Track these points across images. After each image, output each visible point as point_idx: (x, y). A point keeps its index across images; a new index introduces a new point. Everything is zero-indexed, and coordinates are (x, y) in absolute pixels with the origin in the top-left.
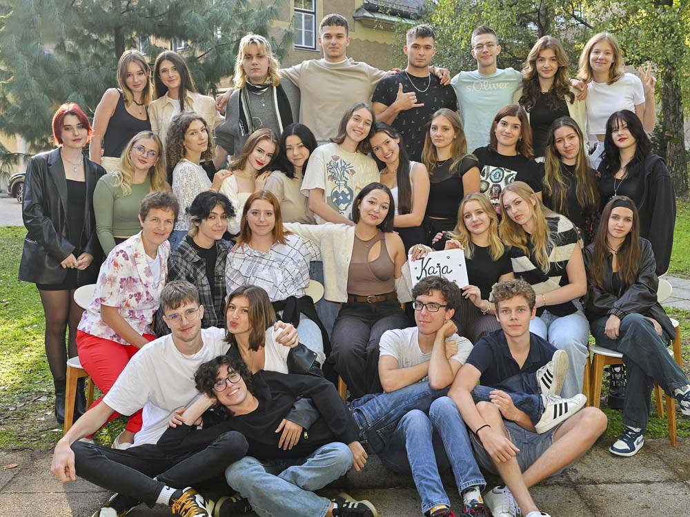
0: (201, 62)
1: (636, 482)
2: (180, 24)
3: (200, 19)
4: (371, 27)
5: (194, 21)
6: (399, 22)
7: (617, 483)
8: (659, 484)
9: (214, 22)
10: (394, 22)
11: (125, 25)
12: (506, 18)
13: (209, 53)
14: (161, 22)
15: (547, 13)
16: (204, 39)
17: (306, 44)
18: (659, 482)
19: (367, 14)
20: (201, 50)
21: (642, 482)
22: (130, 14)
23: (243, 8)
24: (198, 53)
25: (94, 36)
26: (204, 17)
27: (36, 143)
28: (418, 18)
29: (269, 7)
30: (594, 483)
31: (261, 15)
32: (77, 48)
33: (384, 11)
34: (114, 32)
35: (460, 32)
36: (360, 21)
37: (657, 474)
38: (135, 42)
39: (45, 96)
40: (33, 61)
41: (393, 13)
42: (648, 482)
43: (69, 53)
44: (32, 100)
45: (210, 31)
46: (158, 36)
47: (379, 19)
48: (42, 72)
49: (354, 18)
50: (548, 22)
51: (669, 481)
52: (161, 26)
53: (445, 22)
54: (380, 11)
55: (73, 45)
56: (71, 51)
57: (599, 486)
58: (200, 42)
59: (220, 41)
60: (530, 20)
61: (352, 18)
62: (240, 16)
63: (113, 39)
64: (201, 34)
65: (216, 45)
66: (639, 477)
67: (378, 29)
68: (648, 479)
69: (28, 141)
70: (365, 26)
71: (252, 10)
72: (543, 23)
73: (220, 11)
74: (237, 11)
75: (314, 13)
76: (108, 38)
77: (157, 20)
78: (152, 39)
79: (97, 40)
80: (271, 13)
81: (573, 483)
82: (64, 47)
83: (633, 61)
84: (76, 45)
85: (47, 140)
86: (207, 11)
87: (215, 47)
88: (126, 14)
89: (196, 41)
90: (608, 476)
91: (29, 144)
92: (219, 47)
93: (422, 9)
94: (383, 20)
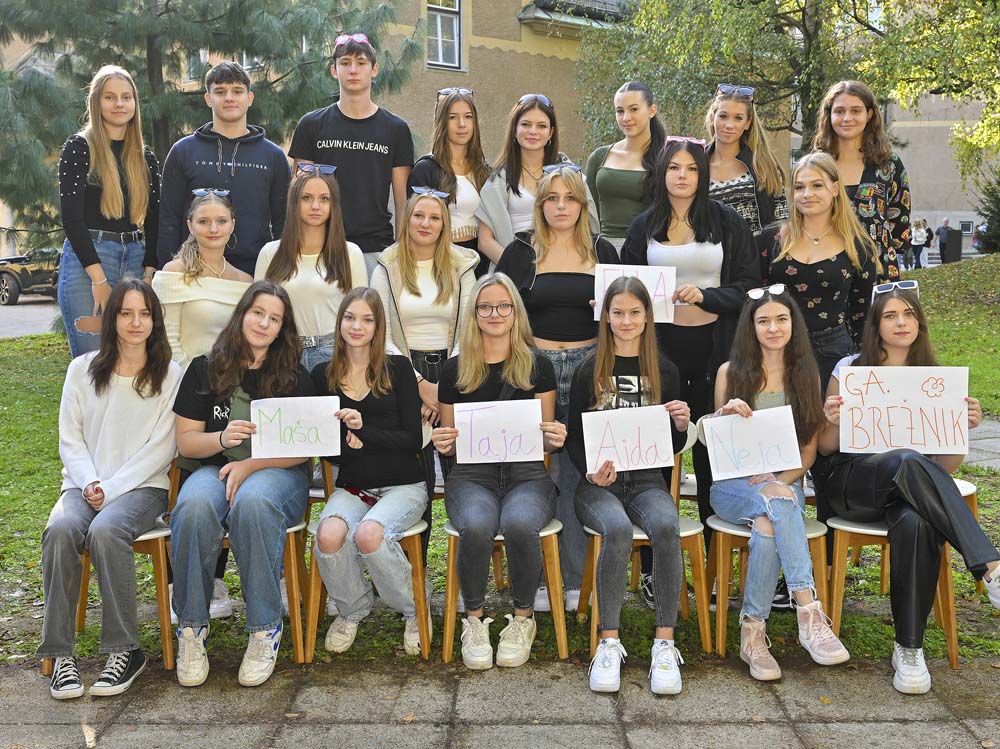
0: (278, 89)
1: (887, 721)
2: (245, 32)
3: (276, 24)
4: (544, 34)
5: (268, 28)
6: (587, 27)
7: (858, 722)
8: (922, 724)
9: (298, 29)
10: (580, 26)
11: (163, 33)
12: (749, 19)
13: (289, 77)
14: (217, 29)
15: (816, 13)
16: (282, 55)
17: (444, 60)
18: (922, 721)
19: (541, 14)
20: (277, 71)
21: (895, 720)
22: (170, 17)
23: (344, 7)
24: (273, 76)
25: (116, 50)
26: (283, 22)
27: (25, 212)
28: (617, 19)
29: (381, 6)
30: (825, 721)
31: (368, 18)
32: (90, 67)
33: (564, 9)
34: (145, 43)
35: (676, 42)
36: (529, 25)
37: (921, 710)
38: (178, 59)
39: (38, 141)
40: (22, 87)
41: (578, 13)
42: (905, 721)
43: (78, 75)
44: (18, 146)
45: (291, 42)
46: (212, 50)
47: (556, 21)
48: (35, 106)
49: (520, 20)
50: (818, 25)
51: (937, 720)
52: (217, 34)
53: (654, 27)
54: (557, 9)
55: (85, 62)
56: (82, 73)
57: (830, 725)
58: (275, 59)
59: (306, 58)
60: (792, 24)
61: (517, 20)
62: (339, 19)
63: (145, 54)
64: (277, 48)
65: (300, 63)
66: (891, 714)
67: (554, 36)
68: (906, 717)
69: (13, 210)
70: (537, 33)
71: (357, 10)
72: (811, 29)
73: (307, 12)
74: (334, 11)
75: (458, 13)
76: (137, 52)
77: (211, 25)
78: (204, 56)
79: (121, 55)
80: (384, 14)
81: (791, 721)
82: (70, 66)
83: (945, 86)
84: (88, 63)
85: (43, 207)
86: (288, 12)
87: (299, 66)
88: (164, 17)
89: (269, 58)
90: (847, 712)
91: (16, 213)
92: (304, 68)
93: (624, 7)
94: (561, 22)
